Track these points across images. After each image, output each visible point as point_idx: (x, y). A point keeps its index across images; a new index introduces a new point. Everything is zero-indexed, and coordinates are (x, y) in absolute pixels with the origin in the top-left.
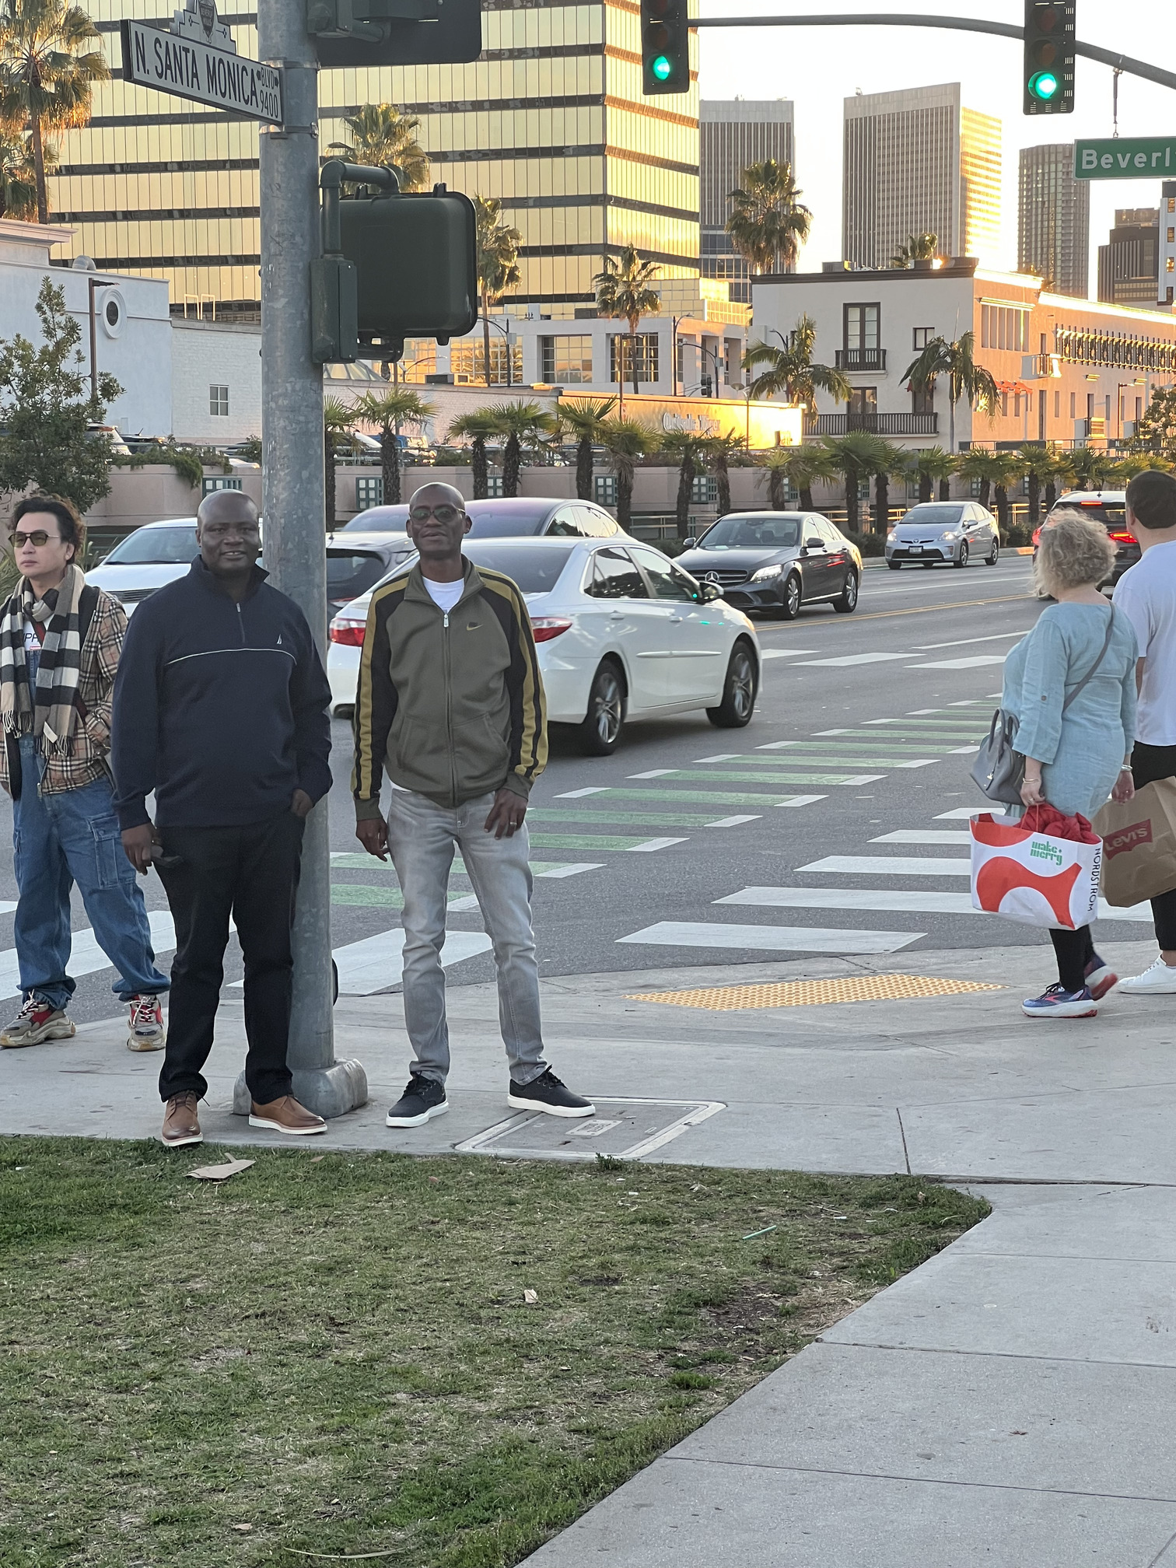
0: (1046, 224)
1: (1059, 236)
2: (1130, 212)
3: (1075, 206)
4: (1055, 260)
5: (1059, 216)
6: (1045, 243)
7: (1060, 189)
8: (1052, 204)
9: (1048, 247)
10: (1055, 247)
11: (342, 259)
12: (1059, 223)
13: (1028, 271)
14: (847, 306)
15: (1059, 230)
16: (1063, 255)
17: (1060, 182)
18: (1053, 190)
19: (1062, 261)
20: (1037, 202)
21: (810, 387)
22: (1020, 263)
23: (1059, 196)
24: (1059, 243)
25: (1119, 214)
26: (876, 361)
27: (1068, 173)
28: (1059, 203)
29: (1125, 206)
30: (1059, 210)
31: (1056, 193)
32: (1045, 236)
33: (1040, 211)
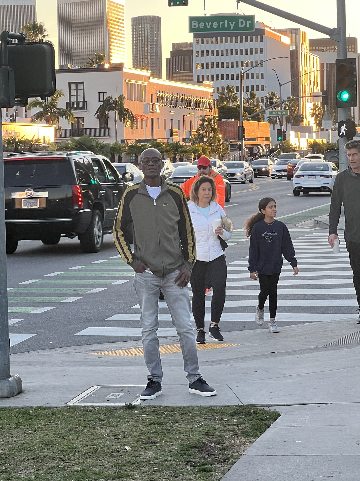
0: (143, 49)
1: (149, 54)
2: (178, 44)
3: (156, 41)
4: (148, 64)
5: (149, 46)
6: (144, 57)
7: (149, 34)
8: (146, 40)
9: (145, 58)
10: (148, 58)
11: (9, 68)
12: (149, 48)
13: (137, 68)
14: (70, 83)
15: (149, 51)
16: (151, 62)
17: (149, 31)
18: (146, 34)
19: (151, 64)
20: (139, 40)
21: (57, 118)
22: (134, 65)
23: (149, 37)
24: (149, 57)
25: (173, 45)
26: (84, 107)
27: (152, 28)
28: (149, 40)
29: (176, 42)
30: (149, 43)
31: (147, 36)
32: (143, 54)
33: (141, 43)
